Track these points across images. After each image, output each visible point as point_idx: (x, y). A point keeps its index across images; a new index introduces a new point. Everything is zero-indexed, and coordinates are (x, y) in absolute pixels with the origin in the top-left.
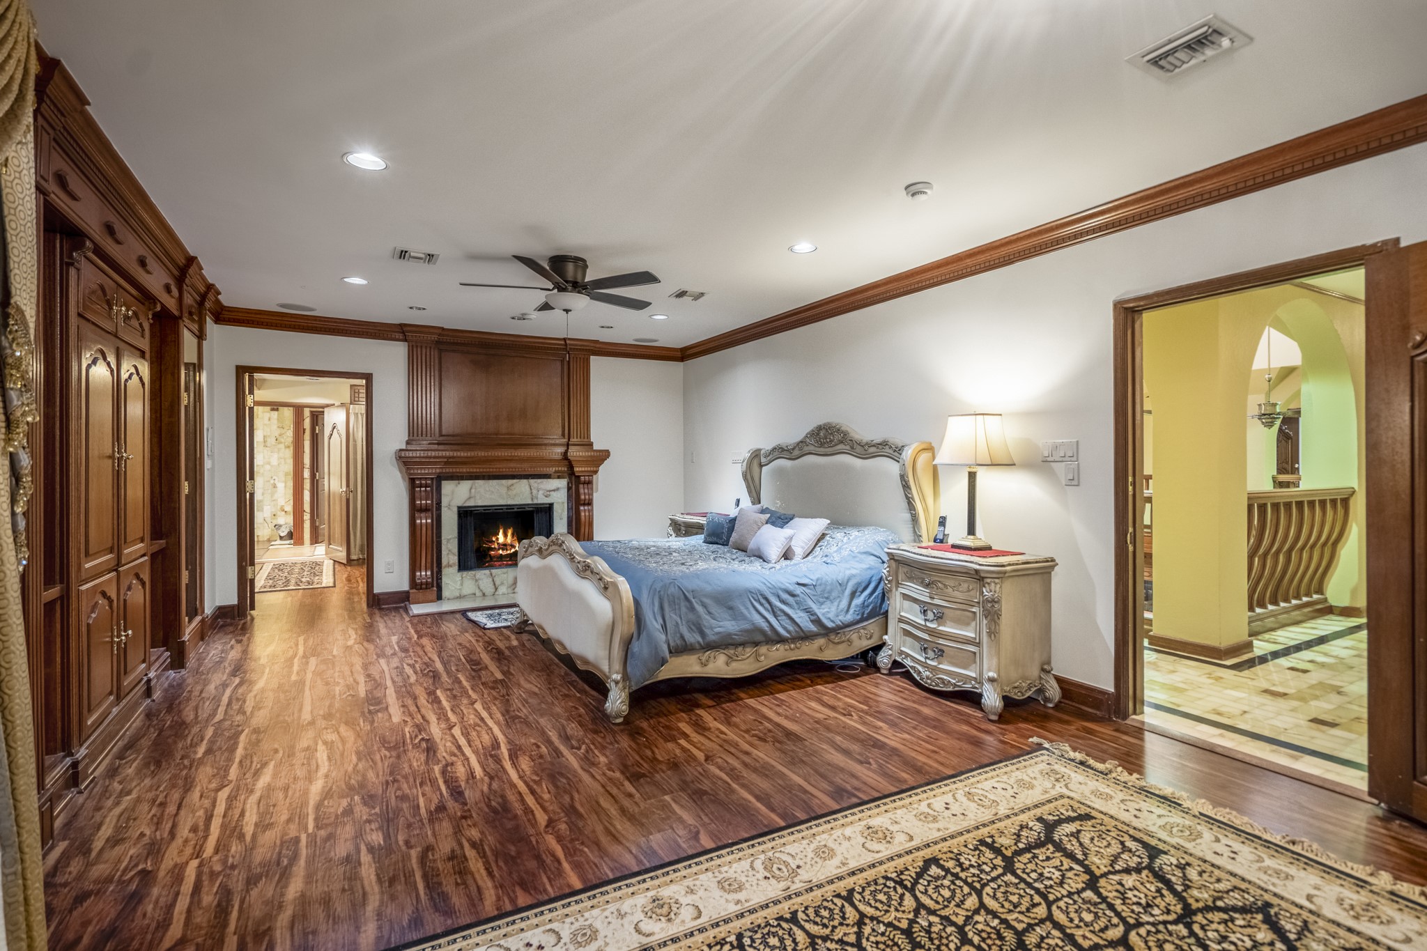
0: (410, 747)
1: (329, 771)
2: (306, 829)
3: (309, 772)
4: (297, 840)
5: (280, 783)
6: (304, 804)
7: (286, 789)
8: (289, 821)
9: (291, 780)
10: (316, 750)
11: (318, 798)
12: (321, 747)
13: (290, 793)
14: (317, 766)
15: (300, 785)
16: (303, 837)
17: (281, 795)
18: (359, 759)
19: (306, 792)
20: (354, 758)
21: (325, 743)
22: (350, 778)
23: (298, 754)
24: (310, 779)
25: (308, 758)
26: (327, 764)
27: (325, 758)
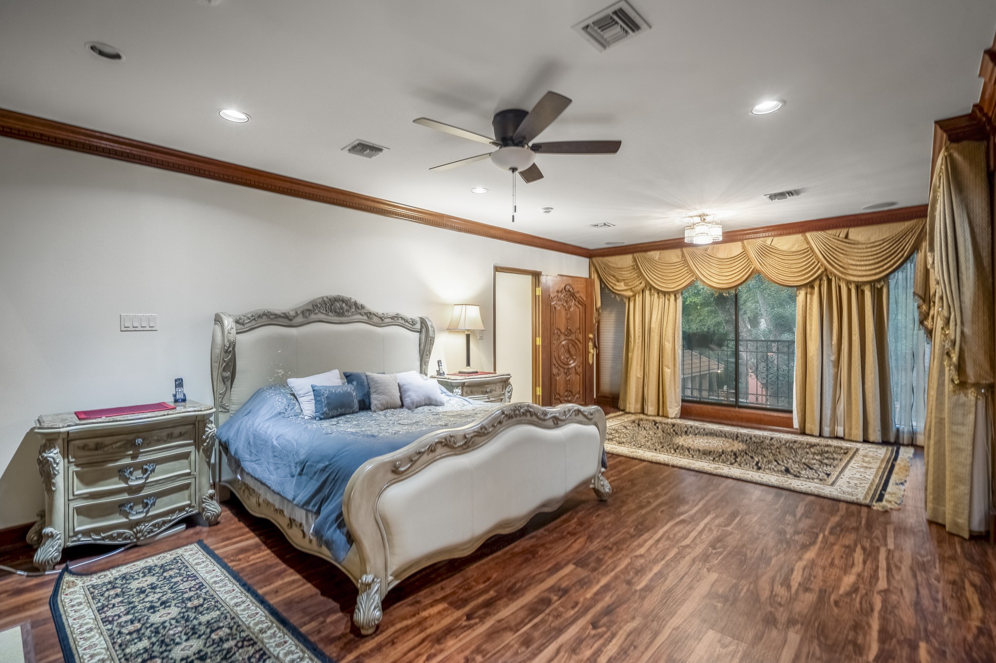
0: (729, 549)
1: (797, 562)
2: (824, 536)
3: (812, 568)
4: (831, 533)
5: (835, 571)
6: (821, 549)
7: (832, 564)
8: (833, 544)
9: (827, 569)
10: (800, 584)
11: (812, 548)
12: (795, 586)
13: (830, 560)
14: (804, 570)
15: (821, 562)
16: (827, 533)
17: (836, 562)
18: (770, 559)
19: (819, 555)
20: (774, 561)
21: (789, 587)
22: (785, 549)
23: (817, 589)
24: (812, 564)
25: (809, 580)
26: (796, 568)
27: (795, 573)
